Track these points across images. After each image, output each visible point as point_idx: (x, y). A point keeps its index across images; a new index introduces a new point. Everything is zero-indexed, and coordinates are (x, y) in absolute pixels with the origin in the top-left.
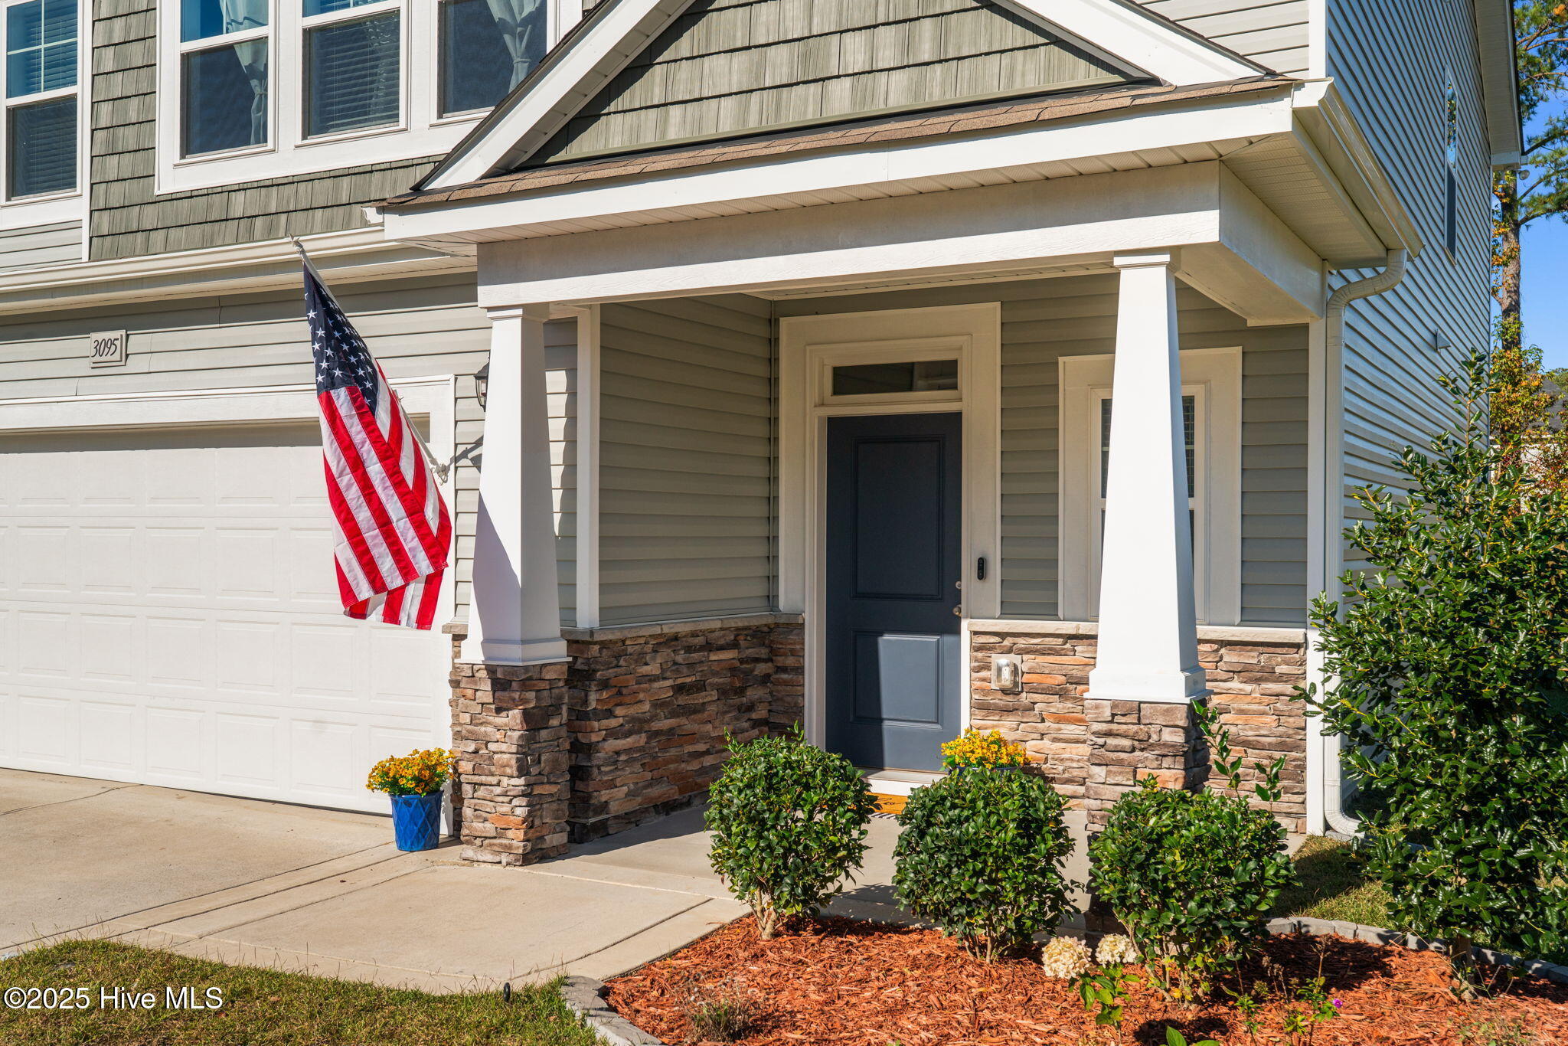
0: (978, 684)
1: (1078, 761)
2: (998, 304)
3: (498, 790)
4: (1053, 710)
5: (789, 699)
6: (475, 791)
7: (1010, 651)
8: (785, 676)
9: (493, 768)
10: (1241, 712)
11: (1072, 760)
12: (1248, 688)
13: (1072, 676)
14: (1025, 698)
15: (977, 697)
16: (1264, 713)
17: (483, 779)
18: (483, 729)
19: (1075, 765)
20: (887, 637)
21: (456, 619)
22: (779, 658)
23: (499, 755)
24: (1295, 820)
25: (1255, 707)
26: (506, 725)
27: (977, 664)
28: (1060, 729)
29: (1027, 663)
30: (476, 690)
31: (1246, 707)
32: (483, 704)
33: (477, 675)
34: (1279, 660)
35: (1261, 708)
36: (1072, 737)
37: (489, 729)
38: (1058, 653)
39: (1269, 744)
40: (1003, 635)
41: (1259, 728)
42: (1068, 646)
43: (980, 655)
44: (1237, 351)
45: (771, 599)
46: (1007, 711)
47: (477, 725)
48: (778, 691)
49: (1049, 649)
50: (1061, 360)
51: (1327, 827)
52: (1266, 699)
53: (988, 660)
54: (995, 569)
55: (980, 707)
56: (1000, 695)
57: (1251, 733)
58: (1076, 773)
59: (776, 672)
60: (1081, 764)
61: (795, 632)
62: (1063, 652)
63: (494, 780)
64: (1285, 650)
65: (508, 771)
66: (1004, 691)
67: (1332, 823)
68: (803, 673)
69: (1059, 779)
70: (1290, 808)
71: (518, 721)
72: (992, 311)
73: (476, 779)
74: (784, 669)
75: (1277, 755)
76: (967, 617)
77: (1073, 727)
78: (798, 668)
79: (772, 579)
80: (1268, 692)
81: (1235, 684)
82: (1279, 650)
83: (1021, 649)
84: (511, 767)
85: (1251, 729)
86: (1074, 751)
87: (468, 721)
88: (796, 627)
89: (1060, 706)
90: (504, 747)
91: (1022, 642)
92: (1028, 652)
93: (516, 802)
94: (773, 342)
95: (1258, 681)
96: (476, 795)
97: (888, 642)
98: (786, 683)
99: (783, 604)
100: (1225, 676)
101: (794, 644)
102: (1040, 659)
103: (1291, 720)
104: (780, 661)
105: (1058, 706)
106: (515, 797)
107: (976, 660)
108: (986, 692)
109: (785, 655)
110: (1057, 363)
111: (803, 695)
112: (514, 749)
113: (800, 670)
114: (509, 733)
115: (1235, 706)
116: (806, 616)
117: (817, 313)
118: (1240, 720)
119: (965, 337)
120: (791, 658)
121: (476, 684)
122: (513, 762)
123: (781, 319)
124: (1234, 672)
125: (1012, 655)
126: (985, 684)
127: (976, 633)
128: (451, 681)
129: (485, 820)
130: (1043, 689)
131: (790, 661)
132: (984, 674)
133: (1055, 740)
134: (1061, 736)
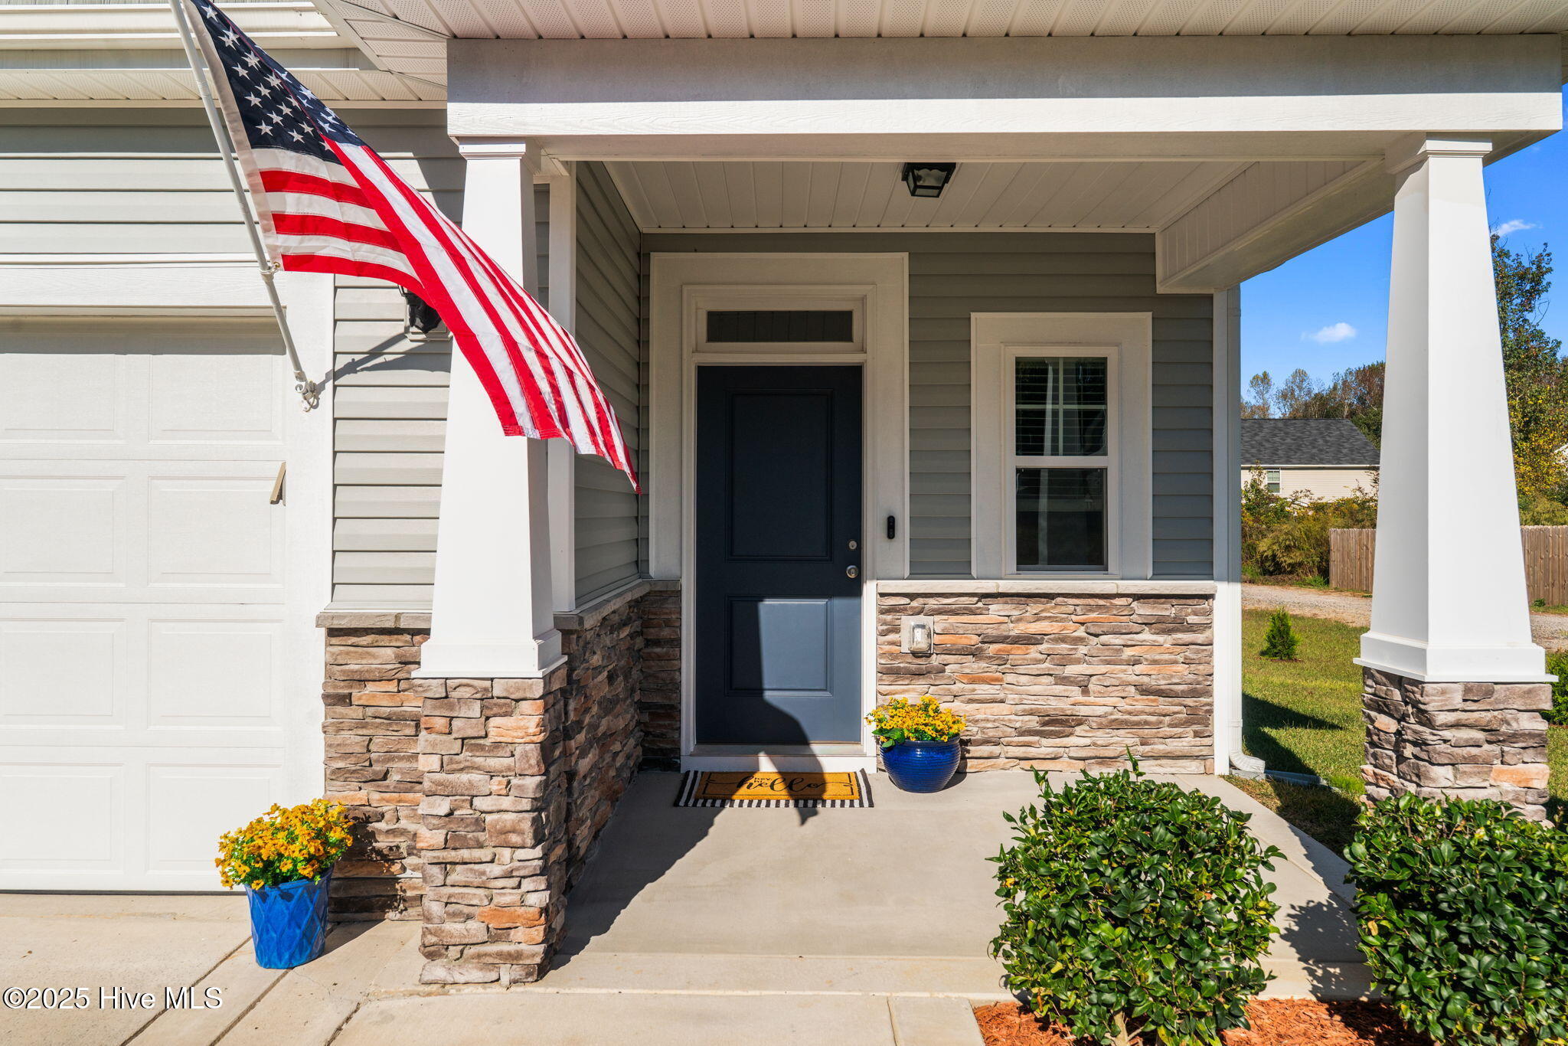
0: (887, 648)
1: (994, 721)
2: (906, 255)
3: (496, 870)
4: (968, 671)
5: (664, 675)
6: (447, 874)
7: (920, 612)
8: (658, 650)
9: (482, 836)
10: (1155, 662)
11: (988, 720)
12: (1160, 639)
13: (987, 636)
14: (936, 660)
15: (883, 662)
16: (1175, 662)
17: (465, 854)
18: (464, 777)
19: (990, 725)
20: (768, 602)
21: (334, 605)
22: (652, 630)
23: (495, 816)
24: (1203, 762)
25: (1166, 657)
26: (509, 769)
27: (885, 627)
28: (974, 690)
29: (938, 623)
30: (452, 718)
31: (1157, 657)
32: (463, 739)
33: (454, 694)
34: (1190, 610)
35: (1172, 657)
36: (988, 697)
37: (476, 777)
38: (973, 613)
39: (1182, 691)
40: (912, 596)
41: (1172, 676)
42: (980, 605)
43: (889, 617)
44: (1147, 316)
45: (640, 564)
46: (919, 674)
47: (453, 772)
48: (649, 667)
49: (965, 609)
50: (973, 315)
51: (1231, 766)
52: (1178, 649)
53: (897, 622)
54: (904, 528)
55: (888, 672)
56: (910, 658)
57: (1163, 682)
58: (991, 733)
59: (647, 646)
60: (996, 724)
61: (670, 600)
62: (978, 611)
63: (485, 854)
64: (1195, 601)
65: (514, 839)
66: (916, 654)
67: (1236, 763)
68: (679, 646)
69: (975, 741)
70: (1201, 751)
71: (533, 762)
72: (900, 261)
73: (451, 855)
74: (657, 643)
75: (1189, 702)
76: (872, 579)
77: (987, 687)
78: (673, 640)
79: (640, 542)
80: (1180, 642)
81: (1147, 636)
82: (1190, 602)
83: (933, 610)
84: (521, 833)
85: (1164, 678)
86: (988, 711)
87: (437, 766)
88: (670, 593)
89: (975, 666)
90: (506, 803)
91: (932, 603)
92: (939, 612)
93: (527, 885)
94: (643, 278)
95: (1169, 632)
96: (450, 880)
97: (770, 607)
98: (659, 657)
99: (654, 569)
100: (1137, 628)
101: (671, 613)
102: (953, 619)
103: (1201, 667)
104: (653, 633)
105: (972, 666)
106: (524, 877)
107: (885, 623)
108: (893, 656)
109: (659, 626)
110: (970, 318)
111: (680, 670)
112: (526, 805)
113: (676, 642)
114: (515, 781)
115: (1148, 656)
116: (684, 582)
117: (696, 251)
118: (1153, 670)
119: (871, 287)
120: (667, 629)
121: (451, 707)
122: (527, 826)
123: (652, 253)
124: (1146, 624)
125: (921, 616)
126: (895, 648)
127: (882, 595)
128: (325, 697)
129: (469, 917)
130: (957, 650)
131: (666, 633)
132: (892, 637)
133: (971, 701)
134: (976, 697)
